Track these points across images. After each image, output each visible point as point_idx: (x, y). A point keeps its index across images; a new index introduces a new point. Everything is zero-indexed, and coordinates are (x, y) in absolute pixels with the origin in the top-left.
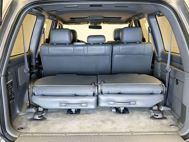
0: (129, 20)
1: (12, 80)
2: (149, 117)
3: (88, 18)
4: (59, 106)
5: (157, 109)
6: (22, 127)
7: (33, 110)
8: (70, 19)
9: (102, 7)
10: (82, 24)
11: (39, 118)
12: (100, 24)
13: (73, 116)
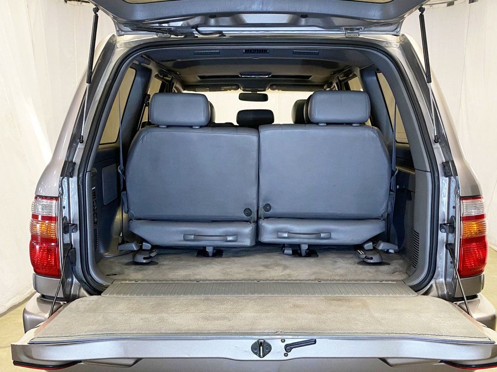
0: (328, 81)
1: (95, 188)
2: (355, 262)
3: (237, 76)
4: (182, 241)
5: (372, 248)
6: (115, 273)
7: (134, 247)
8: (199, 79)
9: (268, 55)
10: (226, 90)
11: (144, 261)
12: (265, 90)
13: (208, 260)
